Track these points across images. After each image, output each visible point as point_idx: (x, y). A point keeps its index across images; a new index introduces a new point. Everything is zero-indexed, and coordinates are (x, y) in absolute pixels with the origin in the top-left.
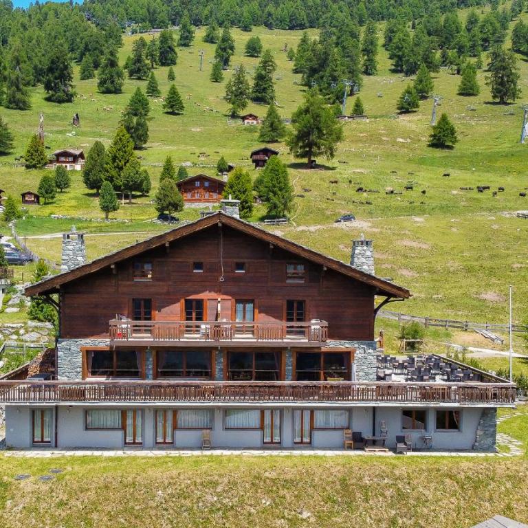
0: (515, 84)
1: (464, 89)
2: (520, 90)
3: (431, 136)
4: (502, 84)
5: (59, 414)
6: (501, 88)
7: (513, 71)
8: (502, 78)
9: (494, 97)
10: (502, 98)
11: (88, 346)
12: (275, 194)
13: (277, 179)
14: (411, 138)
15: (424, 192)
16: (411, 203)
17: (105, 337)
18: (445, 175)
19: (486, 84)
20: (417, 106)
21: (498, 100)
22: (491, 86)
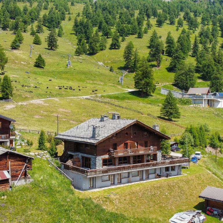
0: (56, 43)
1: (36, 42)
2: (58, 46)
3: (35, 62)
4: (51, 42)
5: (96, 178)
6: (51, 44)
7: (55, 38)
8: (51, 39)
9: (49, 47)
10: (51, 48)
11: (103, 158)
12: (7, 89)
13: (8, 83)
14: (26, 62)
15: (47, 88)
16: (46, 92)
17: (107, 155)
18: (50, 80)
19: (46, 41)
20: (19, 47)
21: (50, 48)
22: (47, 42)
